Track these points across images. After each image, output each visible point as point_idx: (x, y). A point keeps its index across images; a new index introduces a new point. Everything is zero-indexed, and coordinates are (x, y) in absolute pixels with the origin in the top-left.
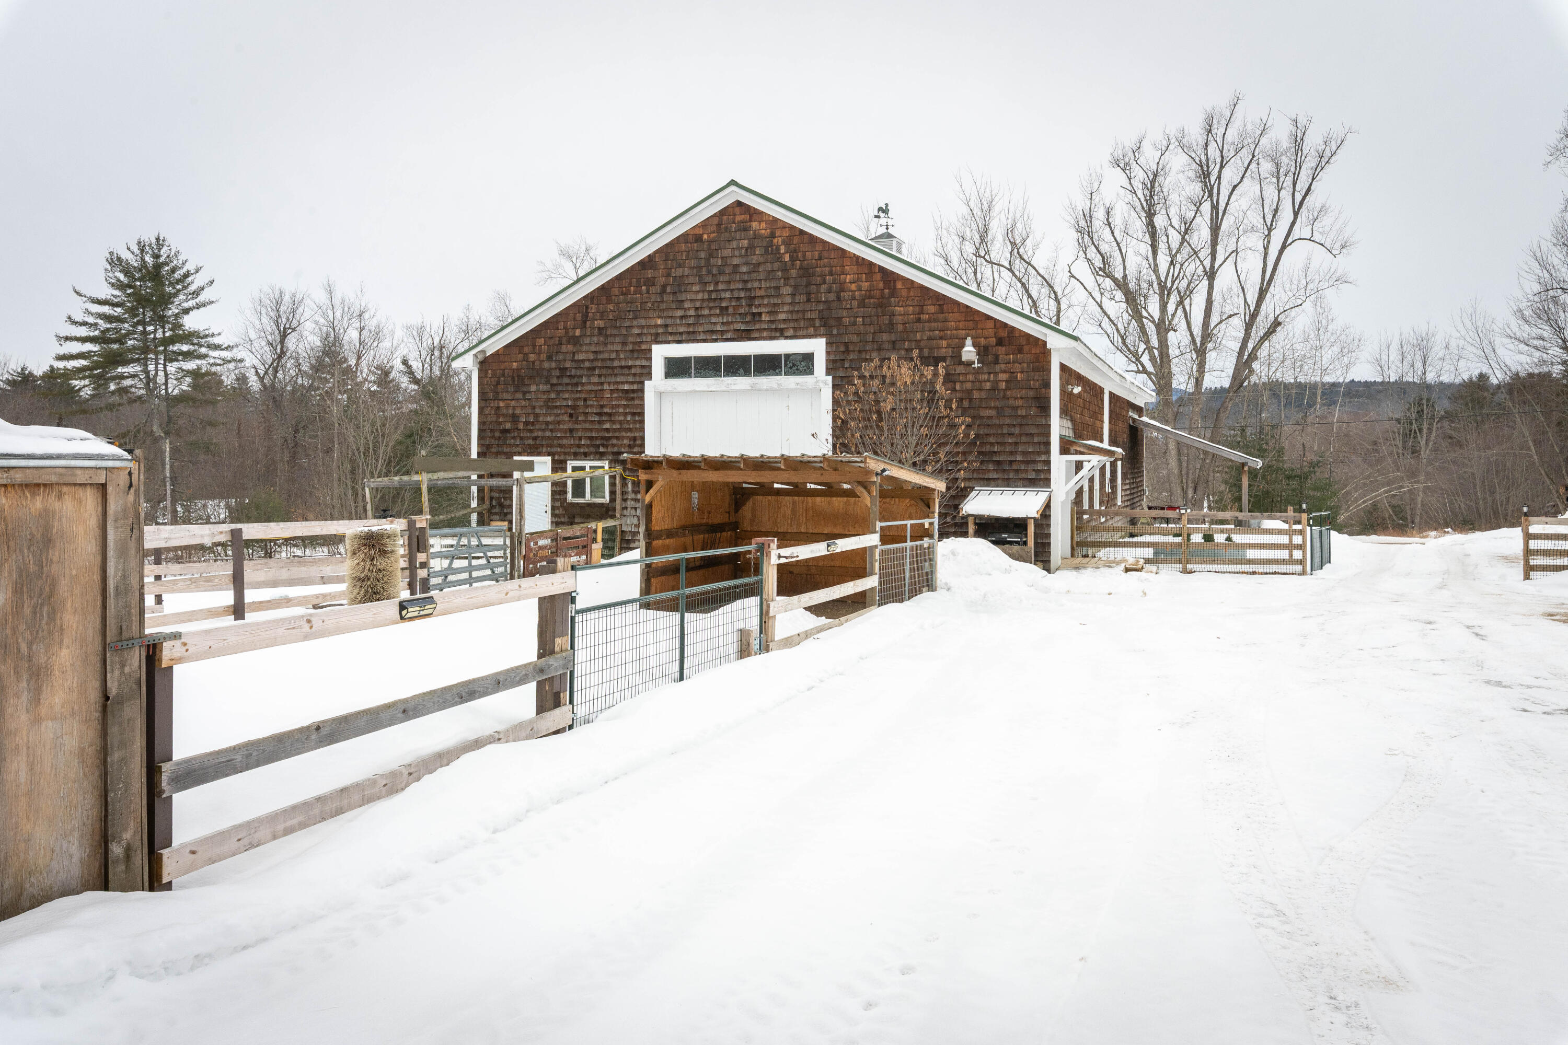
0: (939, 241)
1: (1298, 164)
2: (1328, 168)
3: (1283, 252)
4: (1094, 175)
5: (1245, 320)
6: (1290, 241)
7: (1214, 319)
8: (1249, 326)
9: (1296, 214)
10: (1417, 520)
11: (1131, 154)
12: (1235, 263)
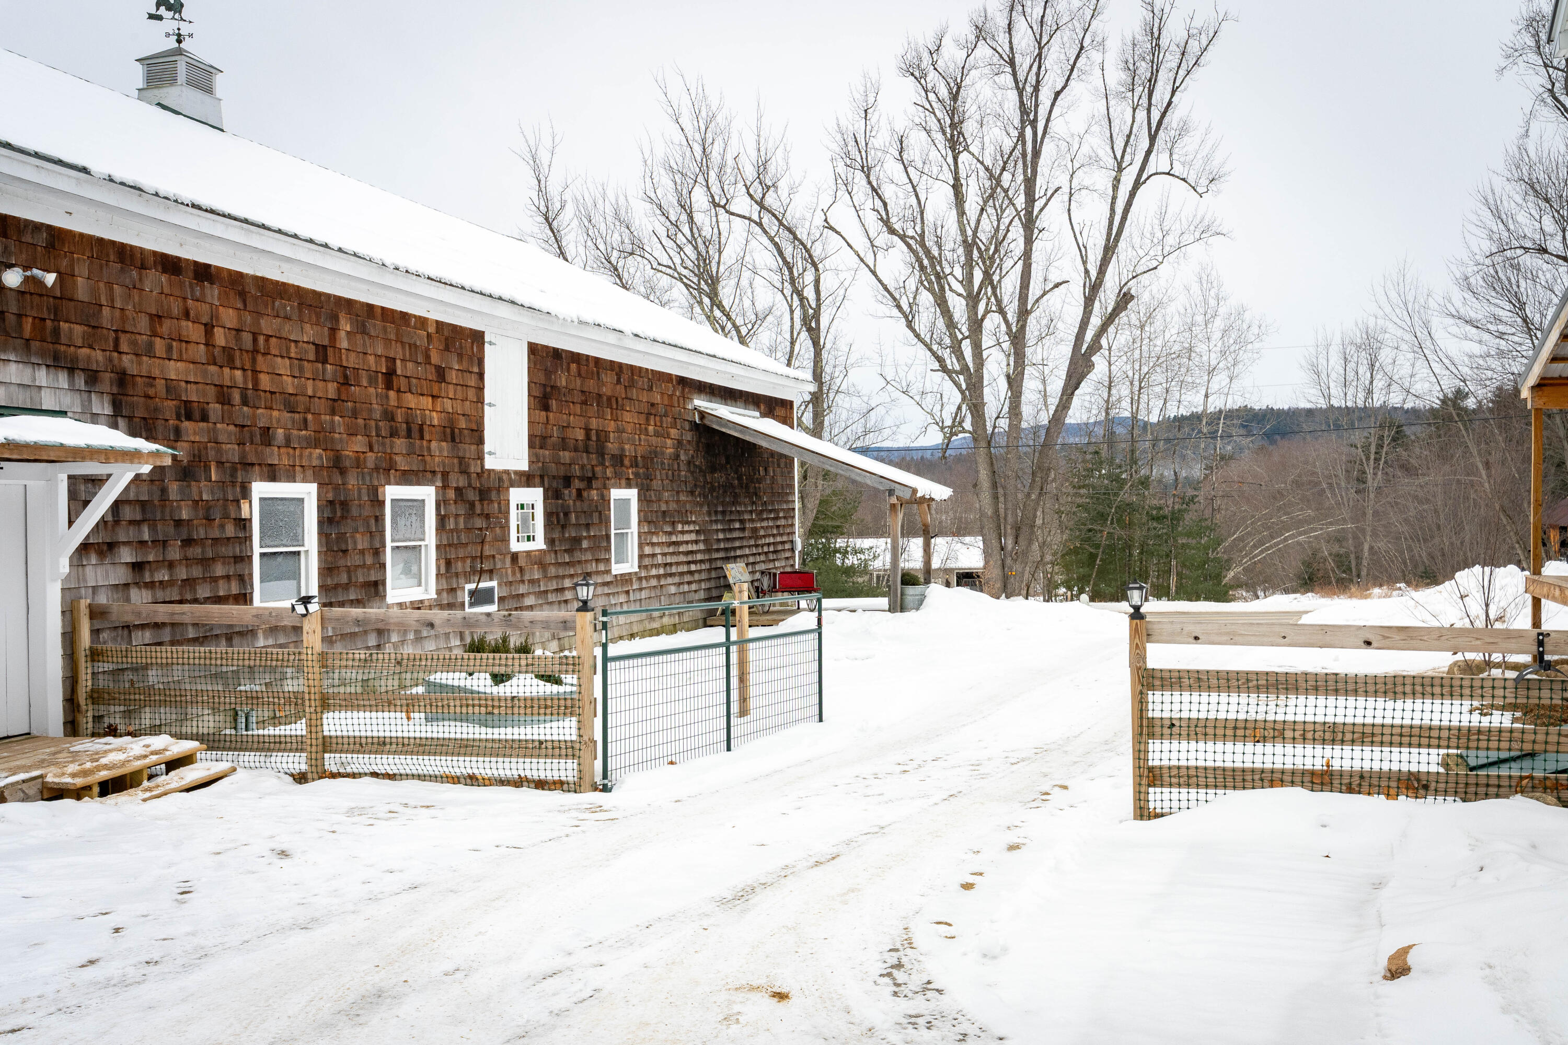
0: (648, 180)
1: (1155, 67)
2: (1197, 73)
3: (1135, 194)
4: (869, 85)
5: (1084, 293)
6: (1144, 176)
7: (1035, 290)
8: (1089, 301)
9: (1153, 138)
10: (1364, 573)
11: (926, 56)
12: (1069, 210)
